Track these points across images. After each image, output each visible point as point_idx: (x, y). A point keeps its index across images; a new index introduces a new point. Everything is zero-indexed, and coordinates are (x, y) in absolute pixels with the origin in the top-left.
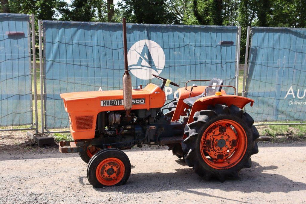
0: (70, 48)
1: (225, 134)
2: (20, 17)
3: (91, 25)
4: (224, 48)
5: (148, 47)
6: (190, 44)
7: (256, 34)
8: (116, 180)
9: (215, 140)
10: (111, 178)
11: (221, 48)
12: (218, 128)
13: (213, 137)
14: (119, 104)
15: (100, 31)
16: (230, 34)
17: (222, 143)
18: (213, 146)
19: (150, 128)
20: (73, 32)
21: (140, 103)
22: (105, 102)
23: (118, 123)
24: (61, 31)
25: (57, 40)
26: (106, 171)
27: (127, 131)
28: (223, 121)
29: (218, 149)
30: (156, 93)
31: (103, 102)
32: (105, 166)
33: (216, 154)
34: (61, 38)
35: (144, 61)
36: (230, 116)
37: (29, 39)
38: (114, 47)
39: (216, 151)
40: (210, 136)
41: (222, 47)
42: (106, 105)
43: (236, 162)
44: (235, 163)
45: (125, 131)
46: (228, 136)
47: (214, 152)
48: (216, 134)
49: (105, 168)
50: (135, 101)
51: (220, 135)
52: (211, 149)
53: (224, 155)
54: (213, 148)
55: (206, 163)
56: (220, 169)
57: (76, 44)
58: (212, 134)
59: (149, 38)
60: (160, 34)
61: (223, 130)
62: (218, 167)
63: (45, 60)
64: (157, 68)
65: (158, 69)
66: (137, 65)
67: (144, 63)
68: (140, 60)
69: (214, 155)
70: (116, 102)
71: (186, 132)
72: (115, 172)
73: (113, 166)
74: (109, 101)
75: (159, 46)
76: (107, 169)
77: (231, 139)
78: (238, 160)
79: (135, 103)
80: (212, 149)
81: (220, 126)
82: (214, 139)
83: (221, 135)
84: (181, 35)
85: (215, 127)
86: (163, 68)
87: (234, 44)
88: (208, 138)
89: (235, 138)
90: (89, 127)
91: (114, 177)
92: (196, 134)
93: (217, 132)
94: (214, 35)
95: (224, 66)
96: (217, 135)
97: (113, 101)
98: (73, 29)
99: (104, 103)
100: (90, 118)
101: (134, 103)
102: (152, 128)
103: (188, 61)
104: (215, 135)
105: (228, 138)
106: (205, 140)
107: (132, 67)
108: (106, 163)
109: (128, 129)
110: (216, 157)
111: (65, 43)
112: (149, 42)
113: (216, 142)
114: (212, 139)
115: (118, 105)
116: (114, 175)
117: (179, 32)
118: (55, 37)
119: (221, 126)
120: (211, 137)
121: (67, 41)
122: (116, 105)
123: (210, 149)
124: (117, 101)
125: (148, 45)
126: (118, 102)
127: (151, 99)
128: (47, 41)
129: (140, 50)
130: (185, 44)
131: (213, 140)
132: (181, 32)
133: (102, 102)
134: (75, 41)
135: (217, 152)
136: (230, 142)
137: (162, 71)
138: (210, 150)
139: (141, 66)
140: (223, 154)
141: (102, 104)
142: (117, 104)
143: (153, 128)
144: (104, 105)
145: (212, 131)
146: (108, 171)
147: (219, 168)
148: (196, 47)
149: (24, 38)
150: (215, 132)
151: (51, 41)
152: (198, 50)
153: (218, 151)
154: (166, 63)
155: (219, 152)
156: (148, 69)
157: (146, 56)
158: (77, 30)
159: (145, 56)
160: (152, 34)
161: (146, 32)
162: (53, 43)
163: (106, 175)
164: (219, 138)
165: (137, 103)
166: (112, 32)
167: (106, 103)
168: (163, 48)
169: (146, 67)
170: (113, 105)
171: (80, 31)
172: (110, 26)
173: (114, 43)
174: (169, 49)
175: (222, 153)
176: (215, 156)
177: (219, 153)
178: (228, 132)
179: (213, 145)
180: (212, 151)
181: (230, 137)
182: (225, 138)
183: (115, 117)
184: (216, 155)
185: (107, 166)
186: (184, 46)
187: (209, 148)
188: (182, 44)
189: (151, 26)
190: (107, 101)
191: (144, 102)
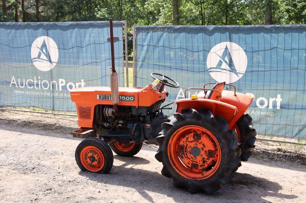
0: (157, 50)
1: (199, 142)
2: (115, 23)
3: (175, 28)
6: (278, 46)
8: (99, 167)
9: (188, 146)
10: (93, 165)
12: (192, 134)
13: (186, 143)
15: (182, 35)
17: (196, 151)
18: (186, 153)
19: (146, 126)
20: (159, 36)
21: (130, 100)
23: (112, 117)
24: (149, 35)
25: (146, 43)
26: (88, 157)
27: (121, 125)
28: (193, 127)
29: (192, 157)
30: (144, 91)
31: (99, 95)
32: (87, 153)
33: (190, 162)
34: (150, 41)
35: (224, 64)
36: (200, 122)
37: (122, 42)
40: (184, 142)
45: (119, 125)
46: (203, 144)
47: (188, 159)
49: (87, 155)
50: (125, 98)
51: (194, 142)
52: (184, 156)
53: (199, 165)
54: (186, 154)
55: (175, 170)
56: (190, 179)
57: (162, 46)
58: (185, 139)
59: (231, 40)
60: (242, 35)
61: (197, 137)
62: (187, 176)
63: (137, 61)
65: (239, 73)
66: (216, 68)
67: (224, 66)
68: (220, 63)
69: (188, 162)
72: (96, 161)
73: (94, 154)
74: (104, 96)
75: (241, 48)
77: (207, 149)
79: (126, 100)
80: (186, 156)
81: (195, 133)
82: (187, 145)
83: (195, 142)
84: (268, 36)
85: (188, 132)
86: (244, 73)
88: (181, 143)
89: (212, 149)
90: (89, 117)
91: (96, 165)
93: (191, 139)
96: (191, 142)
97: (107, 95)
98: (160, 33)
99: (100, 97)
100: (89, 109)
101: (125, 99)
102: (147, 126)
104: (189, 142)
105: (203, 147)
106: (178, 144)
107: (211, 70)
108: (88, 150)
110: (190, 166)
111: (153, 46)
112: (231, 44)
113: (189, 149)
114: (185, 144)
116: (95, 163)
117: (265, 33)
118: (145, 40)
120: (185, 143)
121: (154, 44)
123: (183, 155)
124: (110, 96)
125: (229, 47)
127: (139, 97)
128: (139, 44)
129: (221, 53)
130: (272, 46)
131: (187, 147)
132: (267, 33)
133: (98, 96)
134: (161, 44)
135: (191, 160)
136: (206, 151)
137: (243, 75)
138: (184, 157)
139: (221, 69)
140: (198, 164)
141: (98, 98)
143: (149, 126)
144: (100, 99)
145: (185, 136)
146: (90, 157)
147: (189, 177)
148: (285, 50)
149: (119, 42)
150: (188, 138)
151: (141, 44)
152: (288, 54)
153: (191, 159)
154: (248, 66)
155: (193, 160)
156: (228, 72)
157: (227, 59)
158: (163, 34)
159: (225, 59)
160: (234, 36)
161: (228, 33)
162: (143, 46)
163: (89, 161)
164: (192, 145)
165: (128, 99)
166: (193, 35)
167: (101, 97)
168: (246, 51)
169: (226, 70)
170: (107, 99)
171: (165, 34)
172: (192, 29)
173: (196, 45)
174: (253, 52)
175: (197, 162)
176: (189, 164)
177: (193, 161)
178: (204, 140)
179: (186, 151)
180: (186, 158)
181: (206, 146)
182: (200, 146)
183: (108, 111)
184: (190, 163)
185: (89, 153)
186: (271, 49)
187: (182, 154)
188: (268, 47)
189: (234, 27)
190: (102, 96)
191: (133, 99)
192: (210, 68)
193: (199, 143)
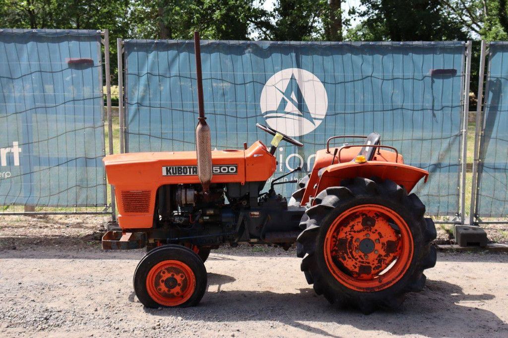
0: (167, 83)
3: (201, 44)
4: (438, 82)
5: (297, 82)
6: (374, 74)
7: (499, 55)
8: (182, 297)
9: (354, 240)
10: (173, 294)
11: (433, 82)
12: (360, 219)
13: (350, 234)
14: (193, 173)
15: (215, 55)
16: (449, 57)
17: (367, 246)
18: (351, 250)
19: (251, 215)
21: (228, 172)
22: (170, 168)
23: (193, 204)
24: (151, 56)
25: (145, 71)
26: (163, 281)
27: (208, 218)
28: (367, 207)
29: (360, 256)
30: (255, 156)
31: (167, 168)
32: (162, 274)
33: (356, 264)
34: (152, 69)
35: (290, 104)
36: (379, 198)
37: (100, 69)
38: (239, 80)
39: (356, 259)
40: (346, 233)
41: (435, 80)
42: (170, 174)
43: (393, 280)
44: (391, 282)
45: (205, 218)
46: (379, 233)
47: (354, 260)
48: (356, 228)
49: (161, 277)
50: (220, 169)
51: (363, 230)
52: (348, 255)
53: (373, 267)
54: (351, 253)
55: (336, 280)
56: (362, 291)
57: (177, 76)
58: (348, 229)
59: (299, 66)
60: (318, 58)
61: (368, 222)
62: (357, 287)
63: (128, 103)
64: (313, 116)
65: (315, 119)
66: (277, 112)
67: (290, 107)
68: (283, 104)
69: (353, 265)
70: (188, 169)
71: (302, 223)
72: (179, 285)
73: (175, 275)
74: (176, 168)
75: (316, 78)
76: (164, 278)
77: (384, 240)
78: (397, 277)
79: (221, 172)
80: (350, 256)
81: (364, 216)
82: (352, 237)
83: (366, 232)
84: (357, 59)
85: (353, 217)
86: (323, 117)
87: (458, 74)
88: (342, 235)
89: (393, 238)
90: (145, 209)
91: (178, 293)
92: (316, 227)
93: (358, 226)
94: (418, 58)
95: (439, 114)
96: (359, 232)
97: (183, 167)
98: (172, 53)
99: (168, 171)
100: (146, 195)
101: (219, 171)
102: (254, 215)
103: (359, 104)
104: (355, 232)
105: (379, 237)
106: (336, 238)
107: (268, 115)
108: (163, 268)
109: (210, 215)
110: (357, 270)
111: (159, 75)
112: (299, 72)
113: (355, 244)
114: (349, 237)
115: (192, 174)
116: (177, 289)
117: (352, 53)
118: (143, 64)
119: (366, 215)
120: (348, 234)
121: (161, 73)
122: (188, 174)
123: (345, 255)
124: (190, 168)
125: (297, 78)
126: (192, 169)
127: (247, 165)
128: (129, 72)
129: (284, 86)
130: (365, 75)
131: (351, 240)
132: (356, 54)
133: (164, 169)
134: (175, 71)
135: (360, 262)
136: (383, 244)
137: (321, 121)
138: (346, 257)
139: (285, 113)
140: (371, 265)
141: (164, 173)
142: (190, 173)
143: (256, 215)
144: (167, 174)
145: (349, 223)
146: (166, 282)
147: (360, 288)
148: (383, 80)
149: (93, 68)
150: (353, 225)
151: (136, 72)
152: (388, 87)
153: (360, 259)
154: (330, 108)
155: (361, 260)
156: (297, 117)
157: (293, 96)
158: (178, 55)
159: (291, 97)
160: (305, 59)
161: (294, 55)
162: (139, 76)
163: (163, 287)
164: (361, 236)
165: (224, 172)
166: (234, 56)
167: (171, 171)
168: (324, 83)
169: (293, 114)
170: (183, 174)
171: (182, 55)
172: (233, 46)
173: (239, 73)
174: (335, 84)
175: (369, 263)
176: (355, 267)
177: (363, 262)
178: (381, 226)
179: (350, 248)
180: (350, 258)
181: (383, 235)
182: (373, 237)
183: (186, 194)
184: (357, 266)
185: (164, 273)
186: (363, 79)
187: (343, 254)
188: (358, 76)
189: (303, 45)
190: (173, 168)
191: (235, 171)
192: (267, 113)
193: (373, 232)
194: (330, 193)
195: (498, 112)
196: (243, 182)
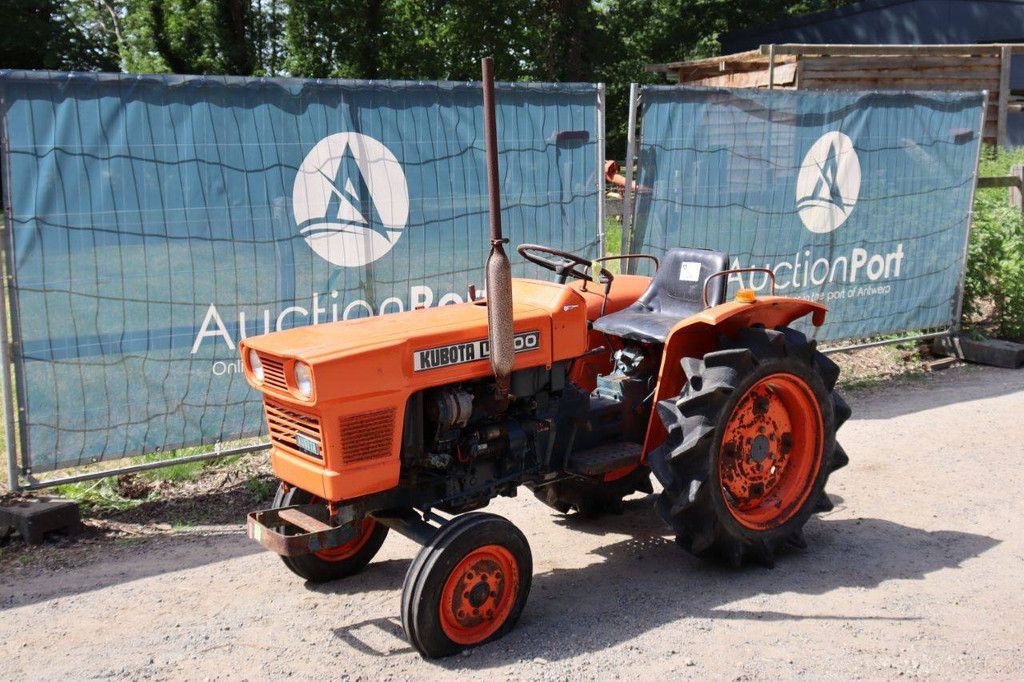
0: (102, 172)
1: (767, 419)
3: (171, 84)
4: (566, 153)
6: (476, 144)
7: (654, 107)
9: (744, 441)
10: (480, 617)
11: (558, 154)
12: (751, 403)
13: (738, 433)
14: (468, 358)
15: (200, 109)
16: (579, 109)
17: (760, 448)
18: (740, 461)
19: (540, 428)
20: (106, 113)
21: (525, 347)
22: (428, 353)
24: (63, 108)
25: (50, 144)
26: (466, 595)
27: (485, 446)
28: (770, 379)
29: (752, 469)
30: (566, 308)
31: (422, 354)
32: (466, 580)
33: (746, 483)
34: (66, 136)
35: (345, 204)
36: (787, 361)
38: (252, 162)
39: (745, 476)
40: (733, 432)
41: (561, 149)
42: (428, 365)
43: (799, 499)
44: (795, 504)
45: (480, 447)
46: (774, 423)
47: (743, 477)
48: (746, 421)
49: (464, 586)
51: (755, 422)
52: (736, 470)
53: (765, 483)
54: (740, 465)
56: (764, 528)
57: (120, 156)
58: (736, 424)
59: (356, 126)
60: (388, 112)
61: (764, 406)
62: (758, 524)
63: (12, 219)
64: (386, 224)
65: (390, 229)
66: (326, 220)
67: (347, 211)
68: (335, 203)
69: (742, 487)
70: (459, 351)
71: (671, 428)
72: (492, 594)
73: (487, 575)
74: (437, 352)
75: (390, 155)
76: (469, 589)
77: (779, 433)
78: (803, 493)
80: (739, 471)
81: (756, 398)
82: (741, 438)
83: (759, 424)
84: (450, 113)
86: (403, 226)
87: (591, 139)
88: (728, 436)
89: (788, 428)
90: (381, 451)
91: (489, 612)
92: (709, 429)
93: (749, 416)
94: (537, 111)
95: (568, 209)
96: (750, 426)
97: (449, 348)
98: (109, 103)
99: (424, 360)
100: (385, 417)
104: (744, 427)
105: (773, 429)
108: (469, 567)
109: (491, 442)
110: (746, 494)
111: (83, 154)
112: (360, 141)
113: (746, 449)
114: (737, 438)
115: (465, 360)
116: (489, 604)
117: (442, 103)
118: (45, 131)
119: (757, 394)
120: (736, 433)
121: (87, 147)
122: (459, 361)
123: (733, 471)
124: (462, 348)
126: (465, 350)
127: (554, 331)
128: (12, 148)
130: (463, 144)
131: (741, 443)
132: (448, 106)
133: (417, 357)
134: (118, 143)
135: (750, 478)
136: (778, 440)
137: (401, 233)
138: (734, 475)
140: (763, 480)
141: (417, 366)
142: (462, 359)
143: (544, 427)
144: (423, 366)
145: (737, 413)
146: (472, 595)
147: (761, 524)
150: (743, 416)
151: (29, 146)
153: (751, 474)
154: (413, 207)
155: (753, 476)
156: (360, 229)
157: (350, 188)
158: (123, 105)
159: (347, 189)
160: (367, 115)
161: (345, 106)
162: (37, 155)
163: (466, 606)
164: (753, 433)
165: (520, 347)
167: (430, 359)
168: (402, 163)
169: (355, 224)
170: (450, 363)
171: (132, 106)
172: (234, 89)
173: (251, 145)
174: (420, 164)
175: (761, 478)
176: (745, 490)
177: (754, 479)
178: (775, 410)
179: (739, 457)
180: (738, 475)
181: (778, 425)
182: (768, 430)
183: (458, 403)
184: (747, 486)
185: (470, 576)
186: (461, 153)
187: (730, 469)
188: (453, 145)
189: (361, 86)
190: (433, 352)
191: (534, 343)
193: (767, 423)
194: (710, 363)
195: (653, 202)
196: (549, 363)
